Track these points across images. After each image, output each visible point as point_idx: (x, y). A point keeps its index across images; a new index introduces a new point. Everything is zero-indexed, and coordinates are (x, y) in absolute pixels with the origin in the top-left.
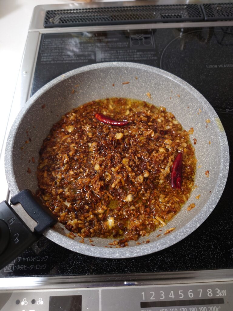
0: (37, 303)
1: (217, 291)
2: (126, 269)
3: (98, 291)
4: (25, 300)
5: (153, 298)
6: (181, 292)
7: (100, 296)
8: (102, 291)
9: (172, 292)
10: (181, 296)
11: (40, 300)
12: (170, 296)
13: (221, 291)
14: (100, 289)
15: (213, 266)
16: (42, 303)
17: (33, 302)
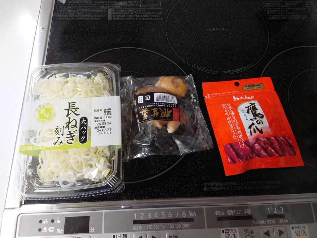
0: (55, 222)
1: (190, 213)
2: (124, 197)
3: (102, 213)
4: (46, 220)
5: (142, 217)
6: (163, 214)
7: (103, 217)
8: (105, 213)
9: (157, 213)
10: (163, 216)
11: (58, 220)
12: (155, 216)
13: (192, 213)
14: (104, 211)
15: (189, 195)
16: (59, 222)
17: (53, 221)
